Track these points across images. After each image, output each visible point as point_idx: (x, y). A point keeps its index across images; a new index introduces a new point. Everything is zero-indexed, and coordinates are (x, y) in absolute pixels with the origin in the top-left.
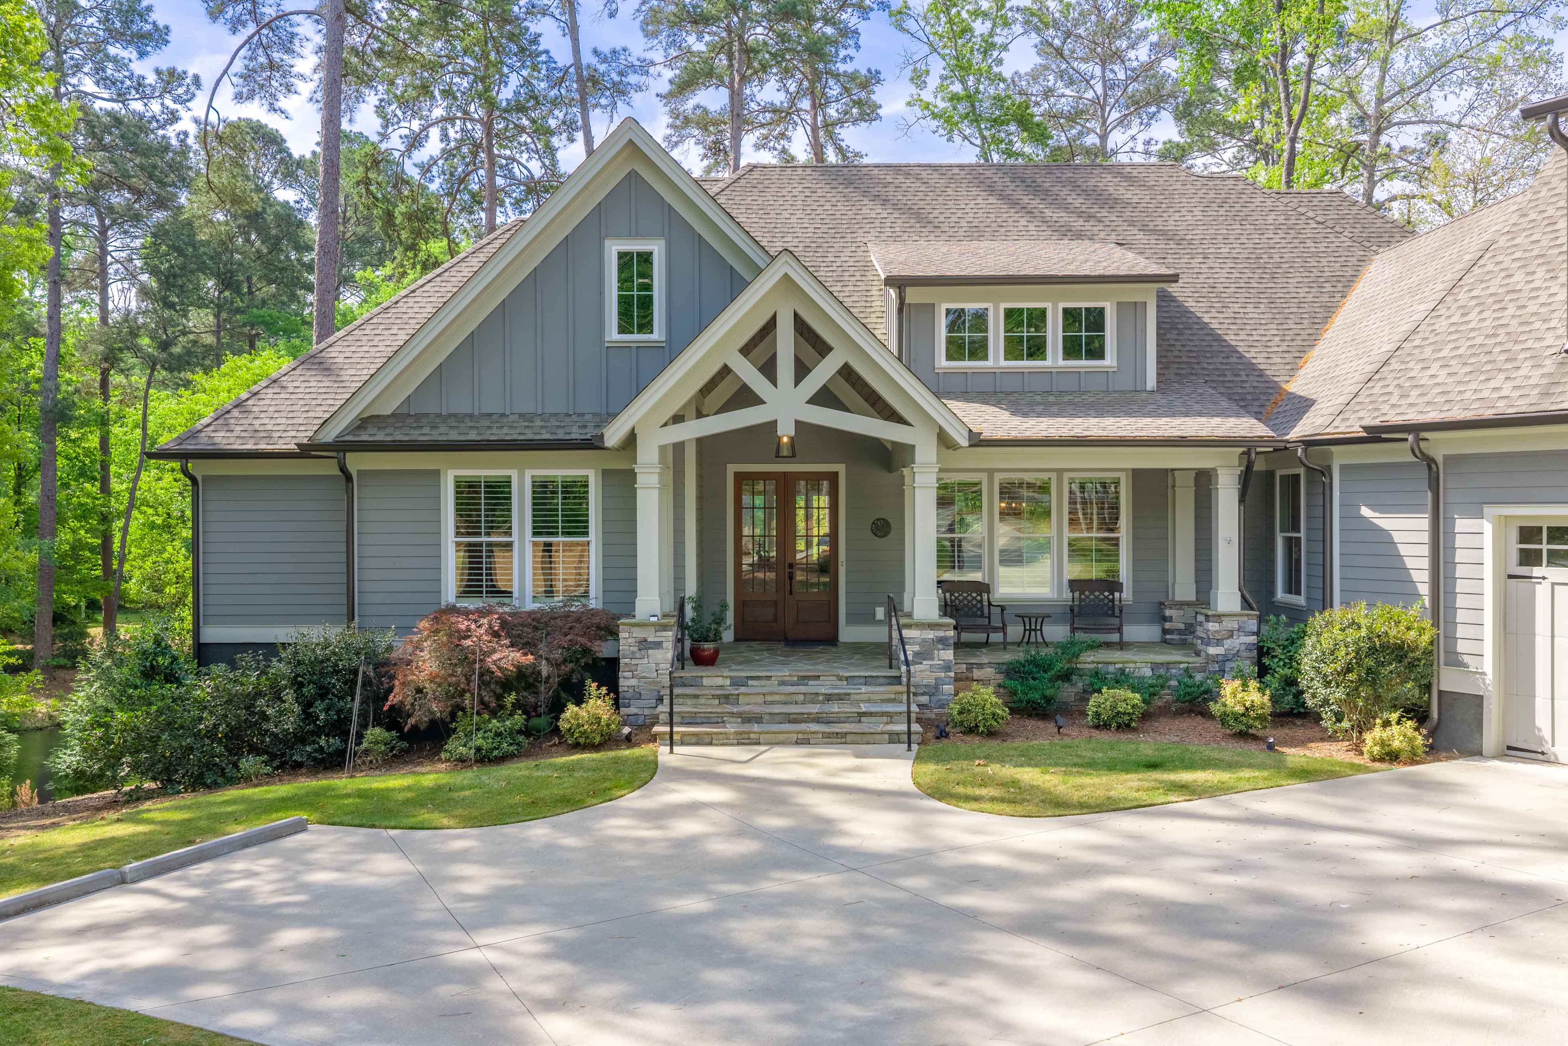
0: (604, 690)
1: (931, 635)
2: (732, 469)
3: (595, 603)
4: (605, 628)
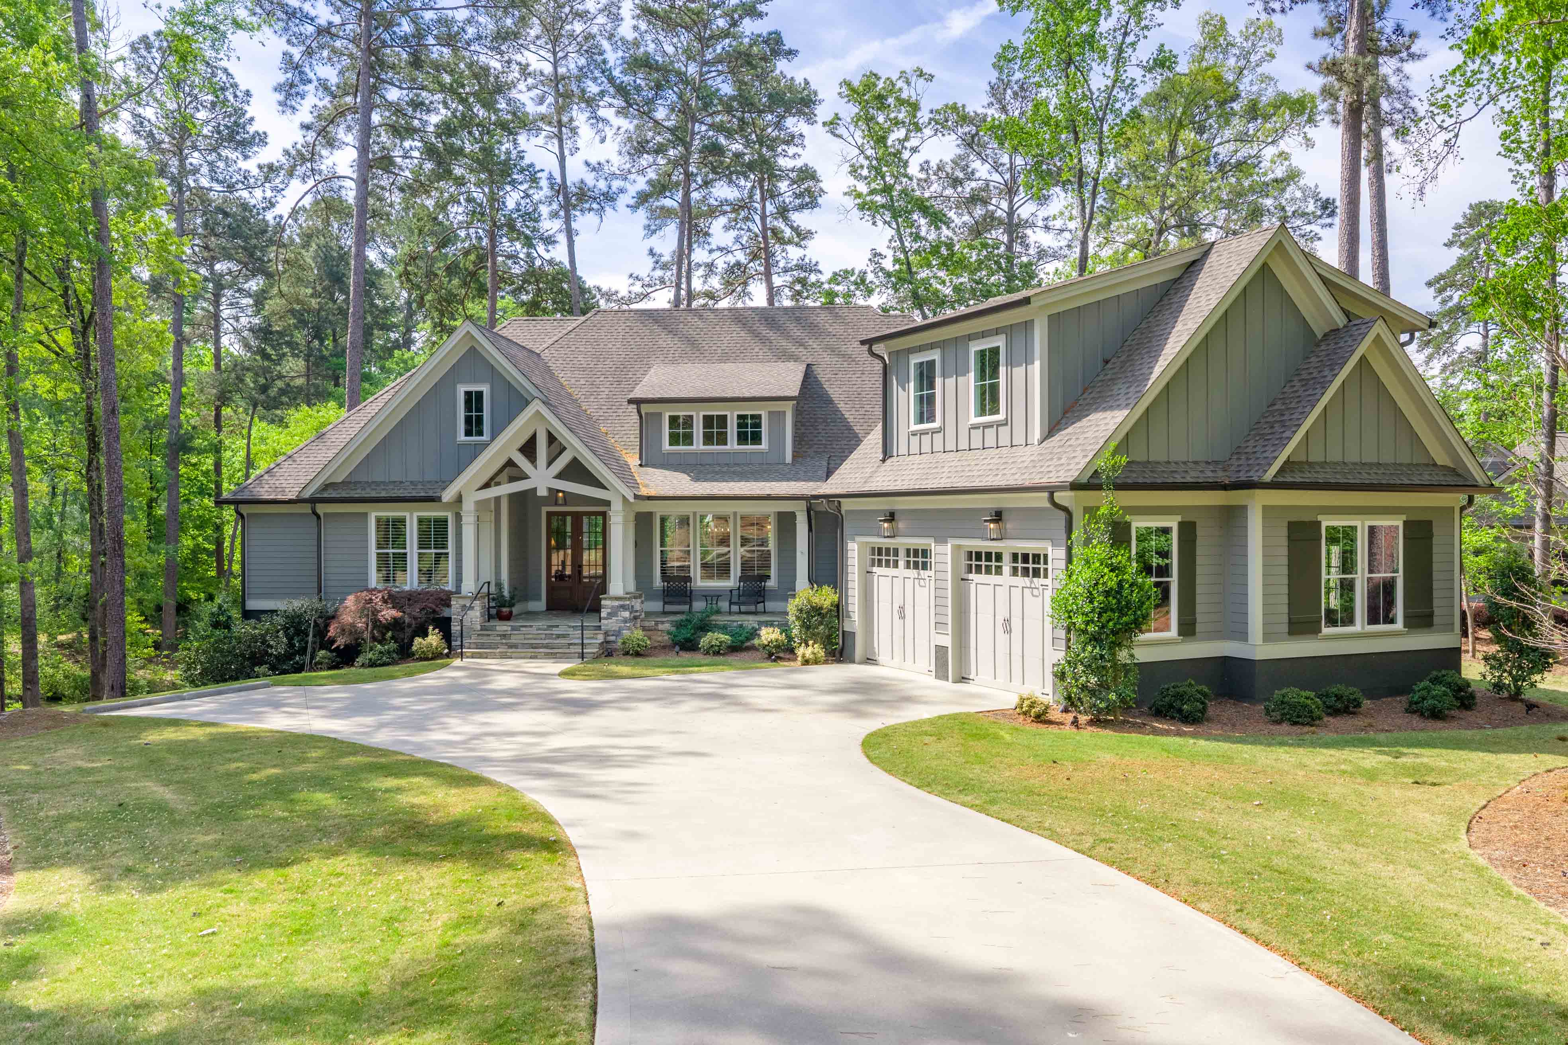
0: (437, 631)
1: (616, 603)
2: (545, 510)
3: (450, 587)
4: (445, 600)
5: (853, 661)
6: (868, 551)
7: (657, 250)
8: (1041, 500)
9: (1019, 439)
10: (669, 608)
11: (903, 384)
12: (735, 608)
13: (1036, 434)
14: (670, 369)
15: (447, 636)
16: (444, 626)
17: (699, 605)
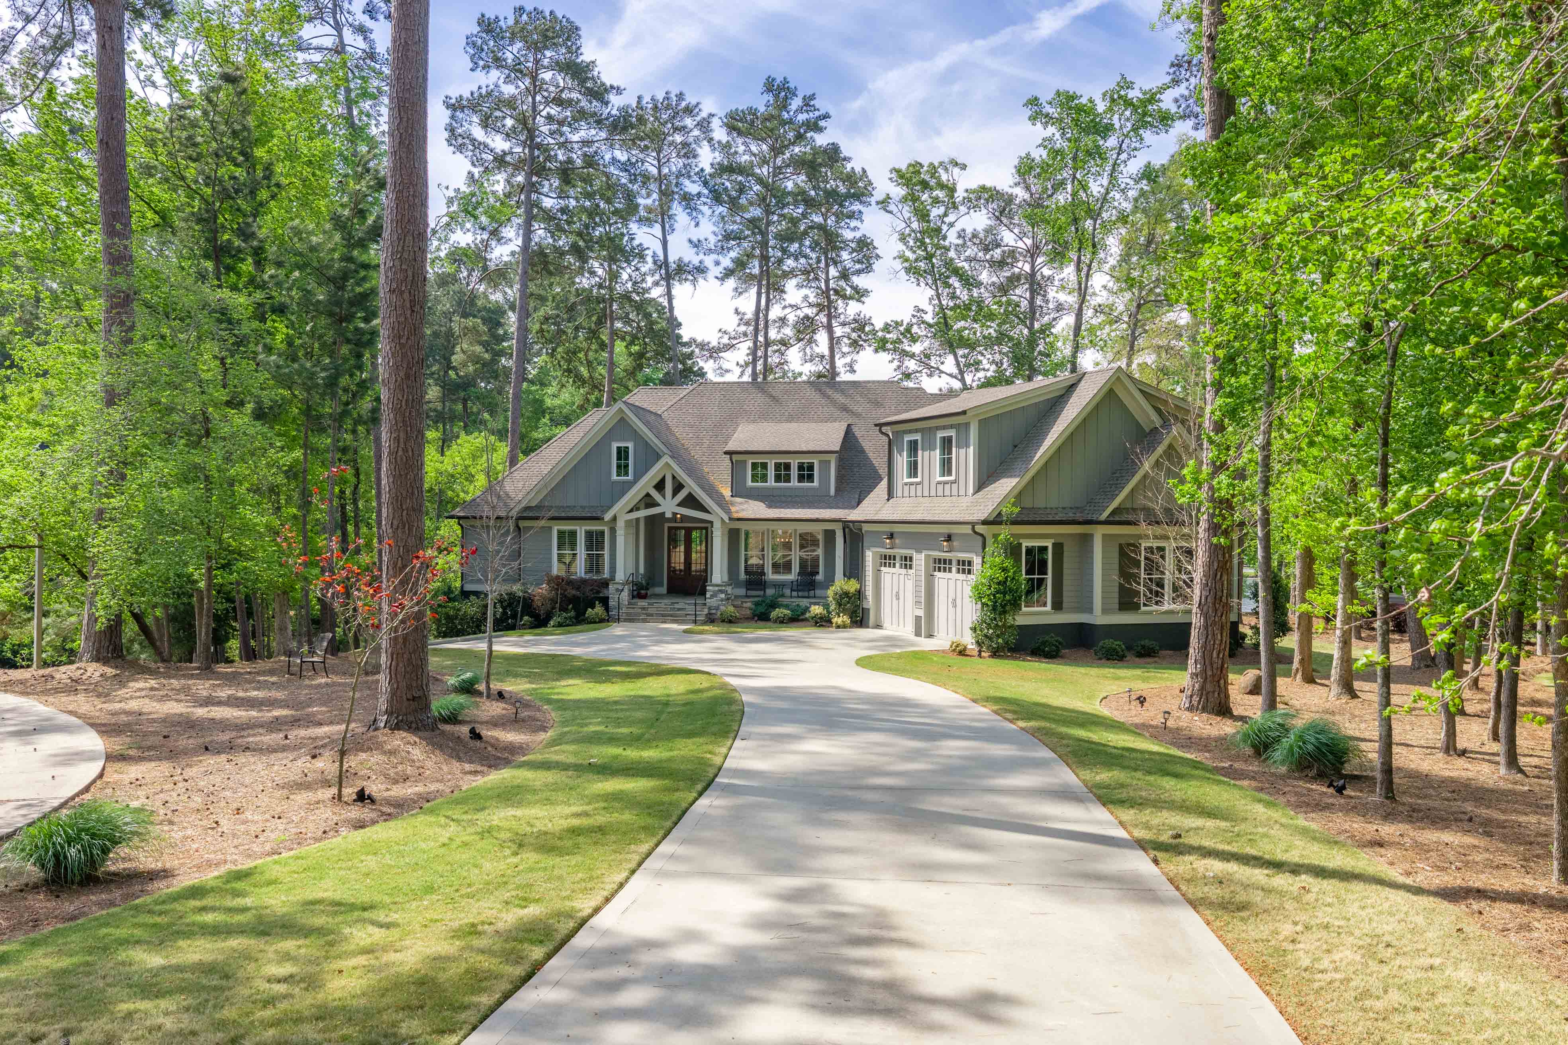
0: (601, 604)
1: (716, 588)
2: (667, 525)
3: (606, 575)
4: (605, 584)
5: (868, 627)
6: (878, 557)
8: (967, 529)
9: (962, 492)
10: (750, 593)
11: (900, 452)
12: (795, 594)
13: (971, 490)
14: (751, 427)
15: (607, 609)
16: (605, 601)
17: (770, 592)
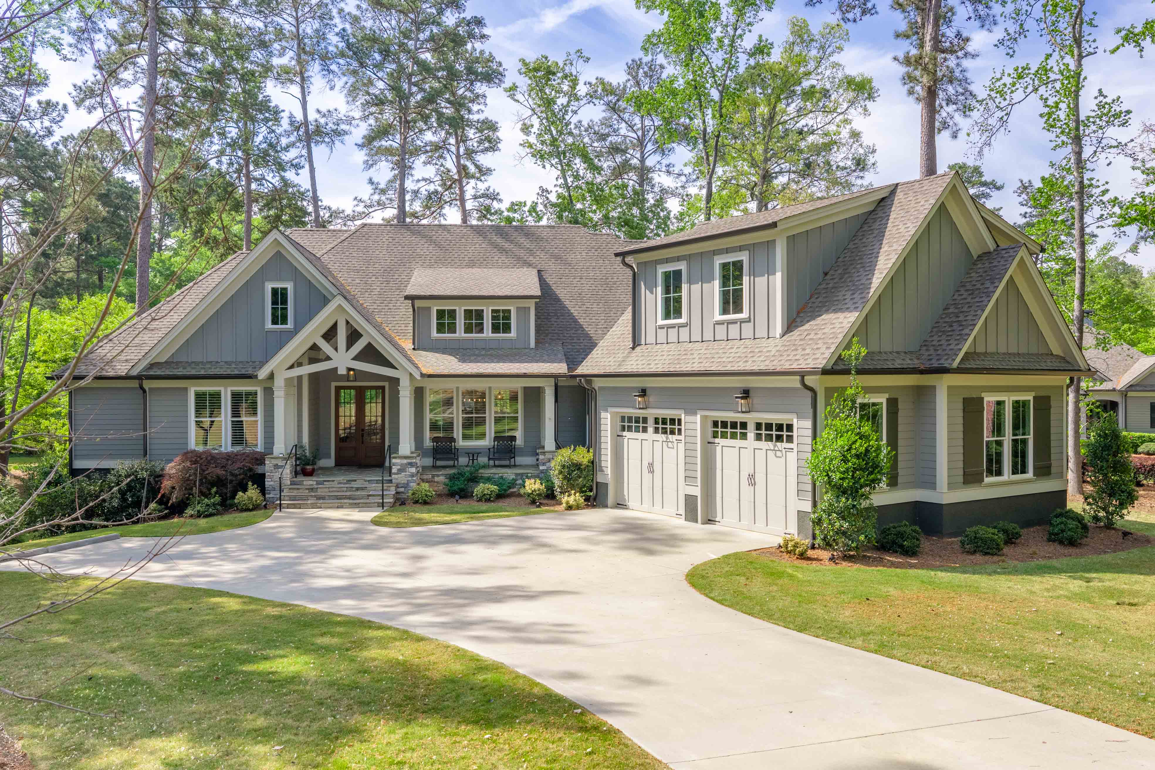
0: (255, 486)
1: (405, 461)
2: (334, 384)
3: (260, 448)
4: (260, 460)
5: (606, 506)
6: (619, 419)
7: (375, 180)
8: (794, 382)
9: (761, 332)
10: (439, 463)
11: (651, 288)
12: (491, 463)
13: (778, 328)
14: (429, 272)
15: (263, 491)
16: (260, 480)
17: (463, 460)
